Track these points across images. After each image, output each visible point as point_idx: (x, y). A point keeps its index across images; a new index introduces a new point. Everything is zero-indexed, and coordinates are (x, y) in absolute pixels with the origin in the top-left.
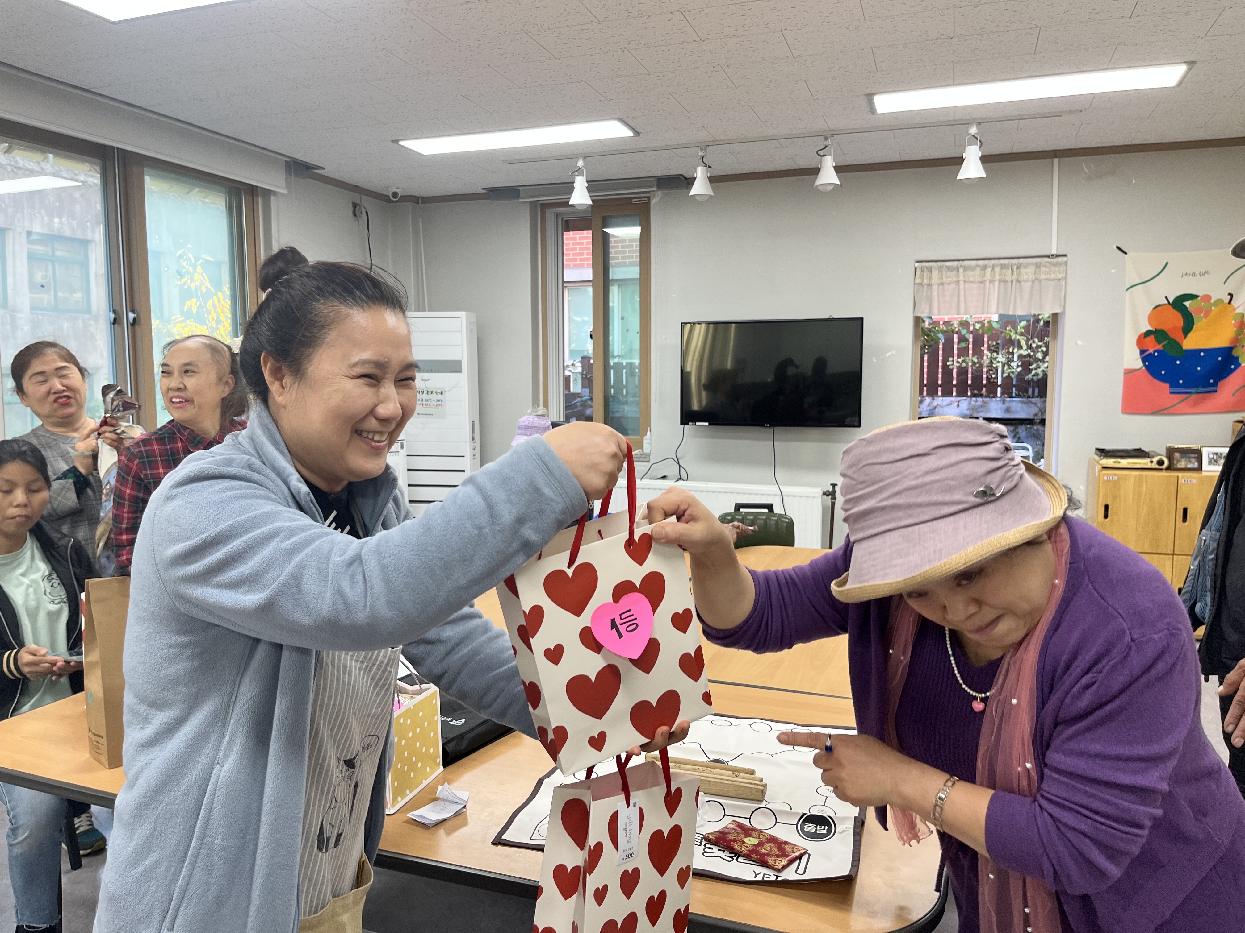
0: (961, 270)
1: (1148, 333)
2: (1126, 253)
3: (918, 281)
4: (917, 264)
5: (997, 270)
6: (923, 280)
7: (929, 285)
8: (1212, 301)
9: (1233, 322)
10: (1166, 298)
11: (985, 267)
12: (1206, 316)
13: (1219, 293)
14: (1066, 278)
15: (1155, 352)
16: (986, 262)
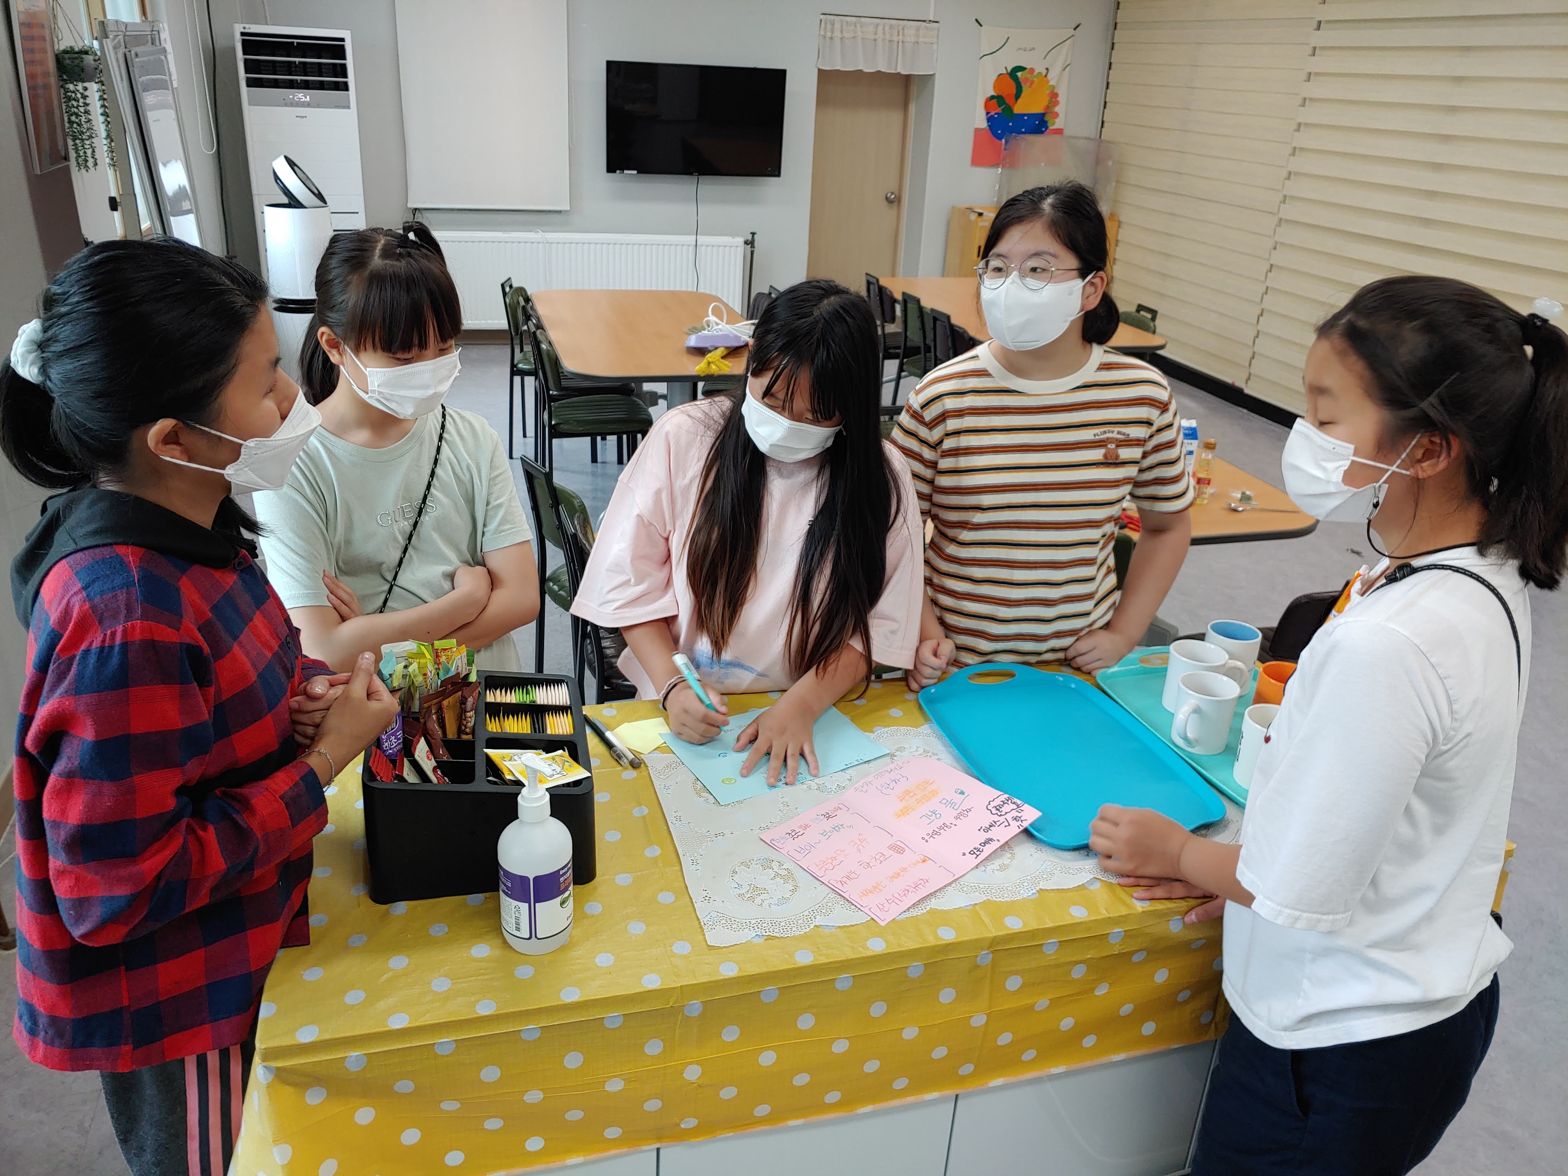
0: (858, 26)
1: (992, 97)
2: (981, 26)
3: (822, 33)
4: (822, 16)
5: (887, 29)
6: (825, 32)
7: (831, 38)
8: (1035, 74)
9: (1048, 92)
10: (1006, 68)
11: (877, 25)
12: (1030, 86)
13: (1040, 69)
14: (937, 43)
15: (996, 114)
16: (878, 20)
